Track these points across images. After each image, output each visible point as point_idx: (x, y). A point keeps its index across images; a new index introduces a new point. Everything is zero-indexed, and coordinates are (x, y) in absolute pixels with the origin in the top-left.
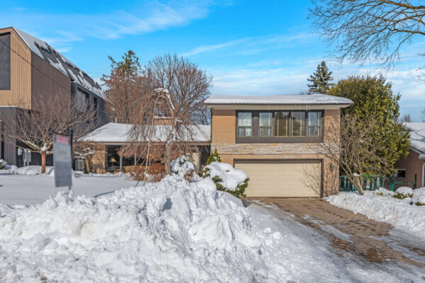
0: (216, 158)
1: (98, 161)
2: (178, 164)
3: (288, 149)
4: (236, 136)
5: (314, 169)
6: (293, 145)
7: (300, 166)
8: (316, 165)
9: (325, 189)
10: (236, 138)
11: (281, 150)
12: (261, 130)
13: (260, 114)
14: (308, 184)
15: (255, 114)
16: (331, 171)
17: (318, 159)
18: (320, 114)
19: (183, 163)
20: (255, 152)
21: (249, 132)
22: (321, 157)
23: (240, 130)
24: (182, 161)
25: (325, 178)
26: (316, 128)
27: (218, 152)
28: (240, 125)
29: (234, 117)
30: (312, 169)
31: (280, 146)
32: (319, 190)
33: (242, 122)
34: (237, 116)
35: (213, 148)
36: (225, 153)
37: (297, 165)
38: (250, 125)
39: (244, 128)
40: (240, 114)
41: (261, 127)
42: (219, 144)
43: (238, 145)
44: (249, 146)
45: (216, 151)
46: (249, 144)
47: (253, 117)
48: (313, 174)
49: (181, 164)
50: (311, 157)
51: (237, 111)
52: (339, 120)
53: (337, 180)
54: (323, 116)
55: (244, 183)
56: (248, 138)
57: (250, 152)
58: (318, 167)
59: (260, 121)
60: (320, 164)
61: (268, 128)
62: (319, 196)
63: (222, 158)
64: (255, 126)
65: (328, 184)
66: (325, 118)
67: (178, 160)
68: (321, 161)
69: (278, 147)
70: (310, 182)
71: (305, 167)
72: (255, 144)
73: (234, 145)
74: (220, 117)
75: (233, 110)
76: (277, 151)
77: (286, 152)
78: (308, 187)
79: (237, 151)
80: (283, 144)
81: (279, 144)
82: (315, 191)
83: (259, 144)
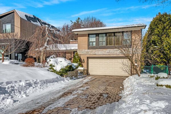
3: (113, 51)
4: (88, 46)
11: (109, 52)
12: (100, 43)
13: (100, 35)
15: (97, 35)
16: (136, 63)
20: (97, 54)
21: (94, 44)
23: (90, 43)
28: (90, 41)
29: (87, 37)
30: (127, 62)
32: (130, 73)
37: (118, 60)
38: (95, 40)
39: (93, 42)
40: (90, 36)
43: (89, 50)
46: (94, 50)
47: (96, 37)
48: (127, 64)
56: (94, 47)
59: (100, 39)
61: (103, 42)
64: (98, 42)
66: (132, 35)
69: (107, 51)
70: (126, 68)
71: (122, 61)
72: (96, 50)
73: (87, 50)
74: (81, 37)
75: (87, 34)
76: (107, 53)
77: (112, 53)
78: (125, 71)
79: (88, 53)
80: (110, 49)
81: (108, 49)
82: (128, 73)
83: (98, 50)
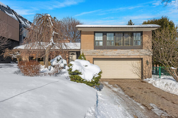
0: (83, 57)
1: (25, 59)
2: (56, 61)
3: (123, 52)
4: (94, 45)
5: (137, 63)
6: (126, 50)
7: (129, 62)
8: (139, 61)
9: (144, 75)
10: (94, 47)
11: (119, 53)
12: (108, 42)
13: (107, 34)
14: (135, 72)
15: (104, 33)
16: (148, 64)
17: (140, 58)
18: (140, 34)
19: (60, 60)
20: (105, 54)
21: (101, 44)
22: (141, 57)
23: (96, 42)
24: (59, 59)
25: (144, 69)
26: (138, 41)
27: (84, 54)
28: (96, 39)
29: (93, 35)
30: (137, 64)
31: (119, 51)
32: (140, 75)
33: (97, 39)
34: (95, 35)
35: (81, 52)
36: (88, 55)
37: (128, 61)
38: (102, 39)
39: (99, 41)
41: (108, 41)
42: (85, 50)
43: (95, 50)
44: (101, 51)
45: (83, 53)
46: (101, 50)
47: (103, 35)
48: (137, 66)
49: (58, 60)
50: (136, 57)
51: (95, 32)
52: (151, 37)
53: (151, 70)
54: (142, 35)
55: (98, 76)
56: (101, 47)
57: (102, 55)
58: (140, 63)
59: (107, 38)
60: (141, 61)
61: (111, 41)
62: (140, 78)
63: (86, 57)
64: (104, 41)
65: (146, 72)
66: (143, 36)
67: (56, 58)
68: (142, 59)
69: (117, 52)
70: (136, 71)
71: (132, 62)
72: (104, 50)
73: (93, 50)
74: (85, 35)
75: (93, 32)
76: (117, 54)
77: (122, 54)
78: (135, 73)
79: (95, 54)
80: (120, 50)
81: (118, 50)
82: (138, 75)
83: (107, 50)
